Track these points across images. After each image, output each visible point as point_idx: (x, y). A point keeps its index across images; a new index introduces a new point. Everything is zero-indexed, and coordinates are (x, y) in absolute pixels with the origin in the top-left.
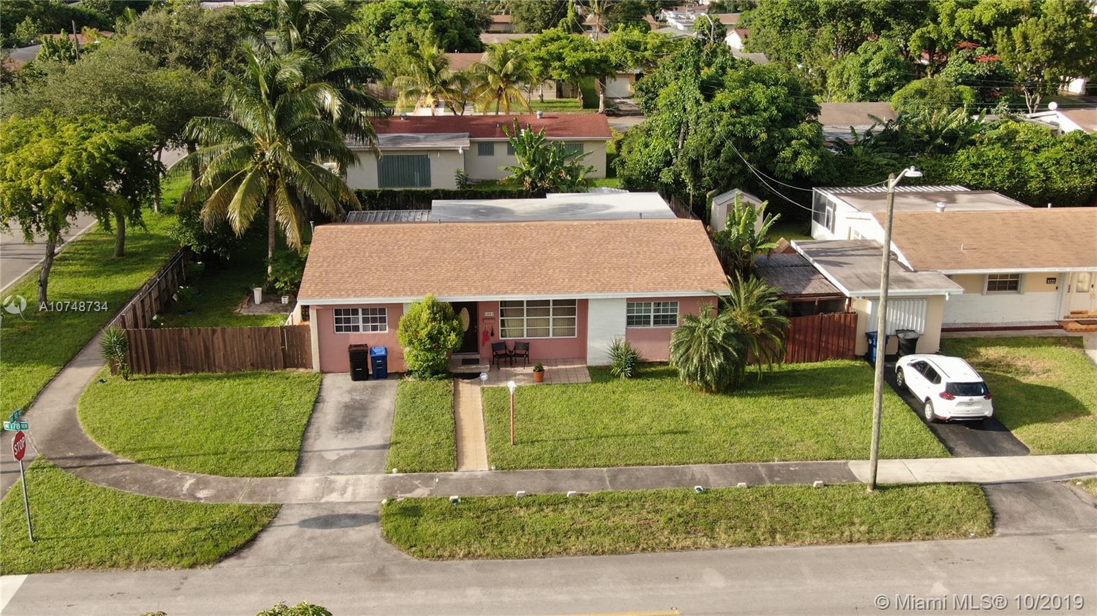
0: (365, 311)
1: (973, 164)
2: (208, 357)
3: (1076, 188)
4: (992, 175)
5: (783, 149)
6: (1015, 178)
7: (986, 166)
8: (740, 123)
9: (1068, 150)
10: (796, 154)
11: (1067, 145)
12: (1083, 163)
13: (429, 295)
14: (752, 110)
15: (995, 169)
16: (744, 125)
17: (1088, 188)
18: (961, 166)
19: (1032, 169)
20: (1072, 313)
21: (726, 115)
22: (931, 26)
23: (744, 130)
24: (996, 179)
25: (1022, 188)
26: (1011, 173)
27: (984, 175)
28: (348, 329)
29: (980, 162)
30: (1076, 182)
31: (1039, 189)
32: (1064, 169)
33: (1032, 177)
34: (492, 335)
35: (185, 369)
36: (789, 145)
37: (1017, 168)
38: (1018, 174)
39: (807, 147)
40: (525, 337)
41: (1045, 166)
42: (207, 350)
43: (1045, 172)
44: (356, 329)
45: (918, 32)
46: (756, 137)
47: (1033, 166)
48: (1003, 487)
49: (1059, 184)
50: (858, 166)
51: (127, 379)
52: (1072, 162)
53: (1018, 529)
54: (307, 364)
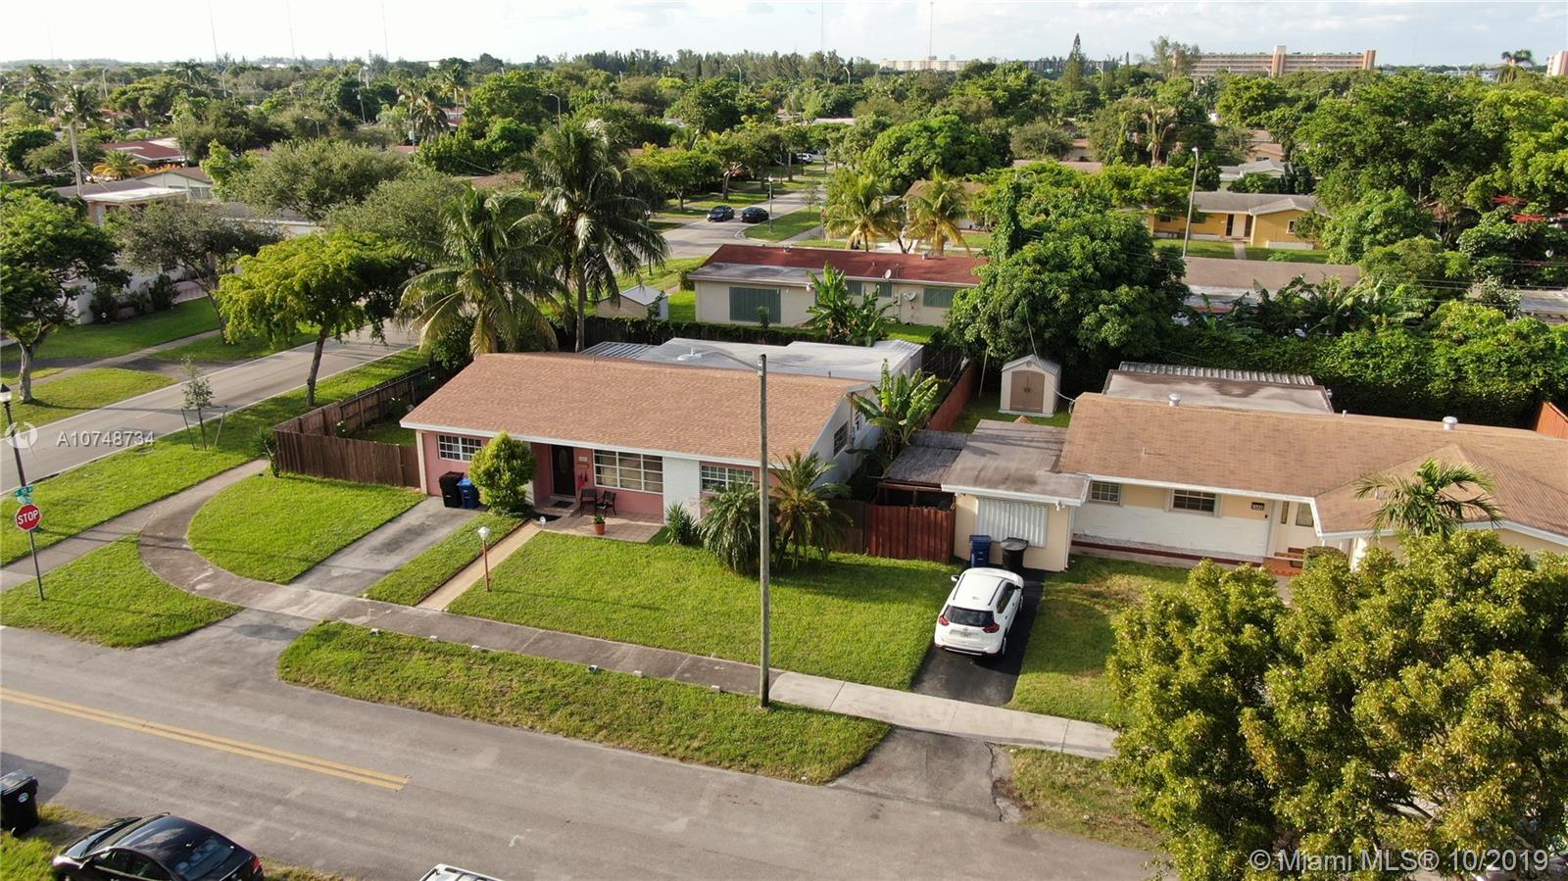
0: (464, 441)
1: (1357, 352)
2: (343, 465)
3: (1500, 394)
4: (1378, 367)
5: (1088, 314)
6: (1411, 374)
7: (1375, 355)
8: (1040, 281)
9: (1503, 345)
10: (1102, 321)
11: (1503, 337)
12: (1519, 362)
13: (503, 432)
14: (1063, 266)
15: (1386, 360)
16: (1045, 284)
17: (1517, 397)
18: (1339, 352)
19: (1440, 363)
20: (1290, 550)
21: (1028, 270)
22: (1499, 173)
23: (1043, 289)
24: (1384, 373)
25: (1421, 387)
26: (1407, 367)
27: (1367, 366)
28: (450, 456)
29: (1366, 350)
30: (1501, 386)
31: (1443, 391)
32: (1487, 368)
33: (1437, 375)
34: (586, 480)
35: (326, 474)
36: (1096, 309)
37: (1419, 363)
38: (1418, 370)
39: (1117, 313)
40: (619, 487)
41: (1460, 362)
42: (343, 460)
43: (1458, 370)
44: (457, 457)
45: (1479, 180)
46: (1056, 297)
47: (1442, 361)
48: (917, 736)
49: (1476, 387)
50: (1201, 341)
51: (277, 476)
52: (1501, 360)
53: (866, 784)
54: (418, 485)
